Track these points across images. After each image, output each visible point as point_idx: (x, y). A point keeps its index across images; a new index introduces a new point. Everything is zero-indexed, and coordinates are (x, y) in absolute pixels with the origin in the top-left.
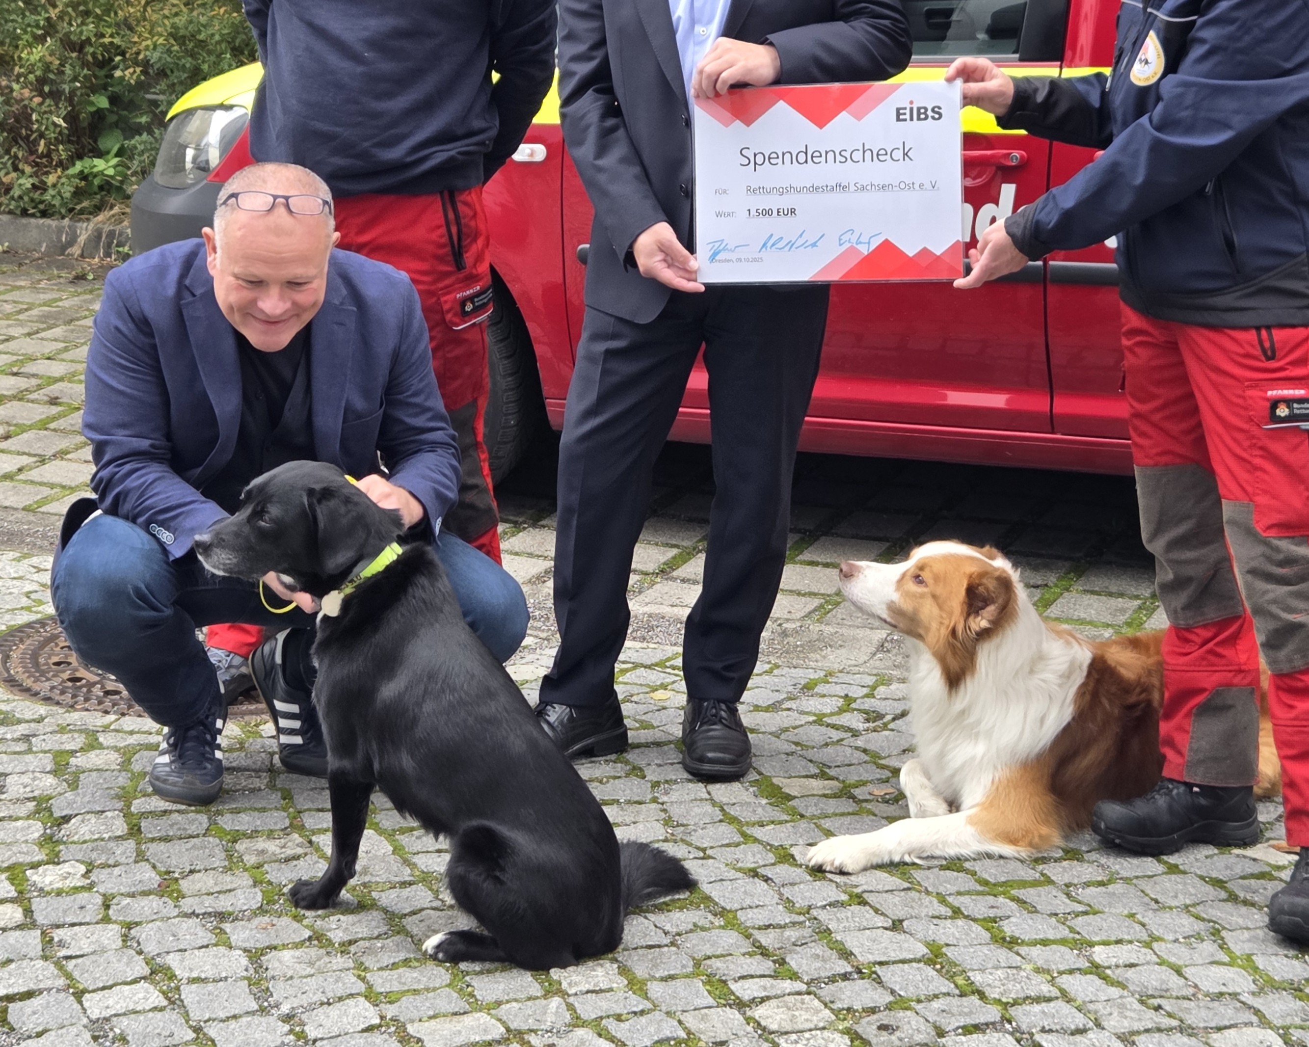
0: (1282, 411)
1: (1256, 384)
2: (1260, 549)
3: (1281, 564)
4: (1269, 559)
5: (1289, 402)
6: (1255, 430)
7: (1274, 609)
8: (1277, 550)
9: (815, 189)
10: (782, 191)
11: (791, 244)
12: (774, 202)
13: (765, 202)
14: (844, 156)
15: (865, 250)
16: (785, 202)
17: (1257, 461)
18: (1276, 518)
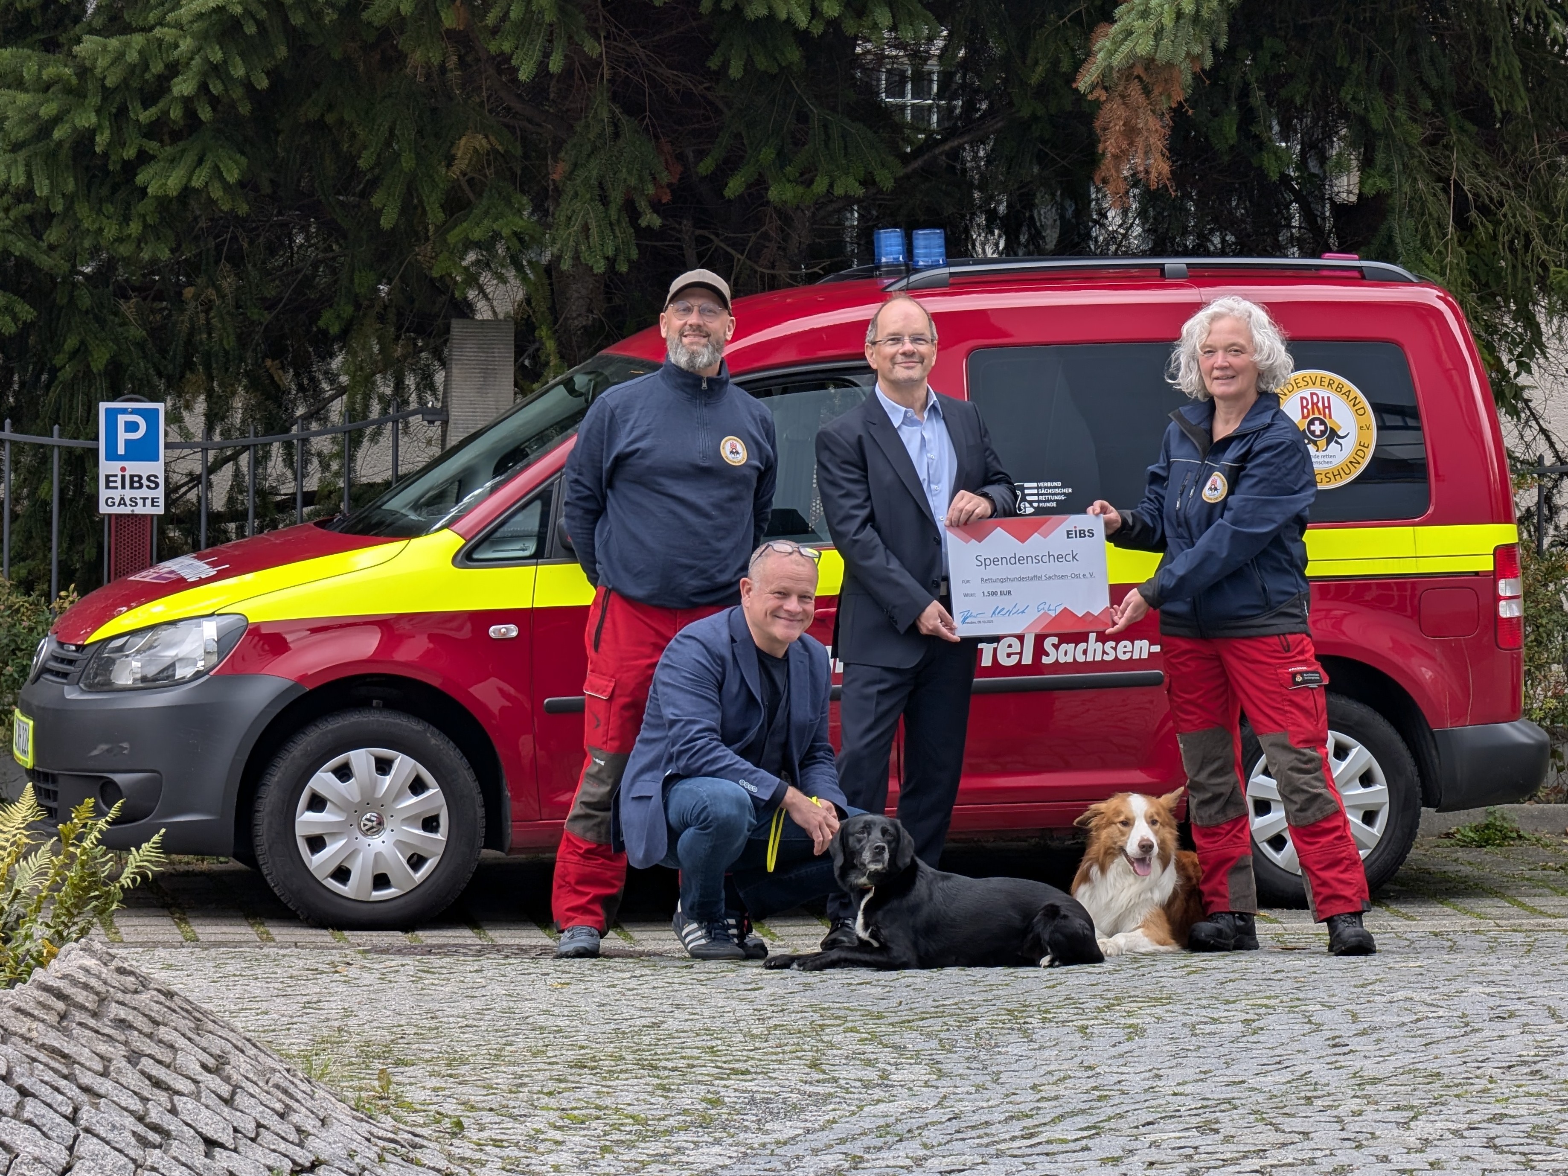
0: (1299, 679)
1: (1282, 666)
2: (1294, 756)
3: (1306, 763)
4: (1300, 761)
5: (1301, 673)
6: (1284, 691)
7: (1305, 787)
8: (1304, 755)
9: (1022, 579)
10: (1002, 581)
11: (1009, 612)
12: (998, 587)
13: (992, 587)
14: (1038, 560)
15: (1053, 614)
16: (1005, 587)
17: (1287, 708)
18: (1302, 737)
